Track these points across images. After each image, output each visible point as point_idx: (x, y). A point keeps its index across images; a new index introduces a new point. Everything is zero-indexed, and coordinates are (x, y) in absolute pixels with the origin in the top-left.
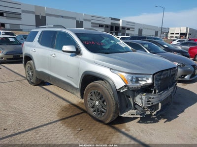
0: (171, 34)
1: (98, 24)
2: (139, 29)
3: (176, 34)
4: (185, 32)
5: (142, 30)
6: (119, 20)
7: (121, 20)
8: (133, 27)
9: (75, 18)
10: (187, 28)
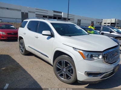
0: (105, 23)
1: (42, 15)
2: (78, 20)
3: (108, 23)
4: (114, 22)
5: (80, 20)
6: (61, 13)
7: (62, 13)
8: (73, 18)
9: (20, 10)
10: (116, 19)
